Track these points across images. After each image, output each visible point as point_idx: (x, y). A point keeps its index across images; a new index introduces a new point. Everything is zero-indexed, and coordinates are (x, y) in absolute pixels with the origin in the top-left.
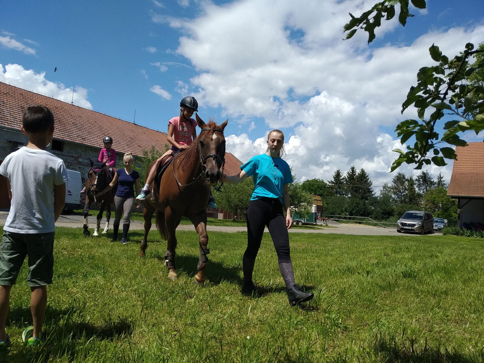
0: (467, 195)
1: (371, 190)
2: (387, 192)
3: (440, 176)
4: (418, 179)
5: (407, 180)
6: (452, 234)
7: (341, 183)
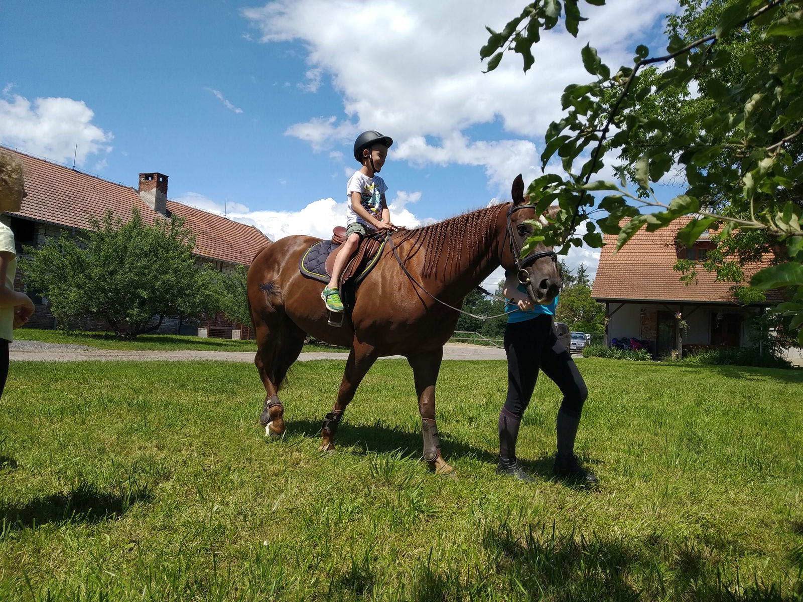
0: (619, 297)
3: (582, 268)
6: (596, 355)
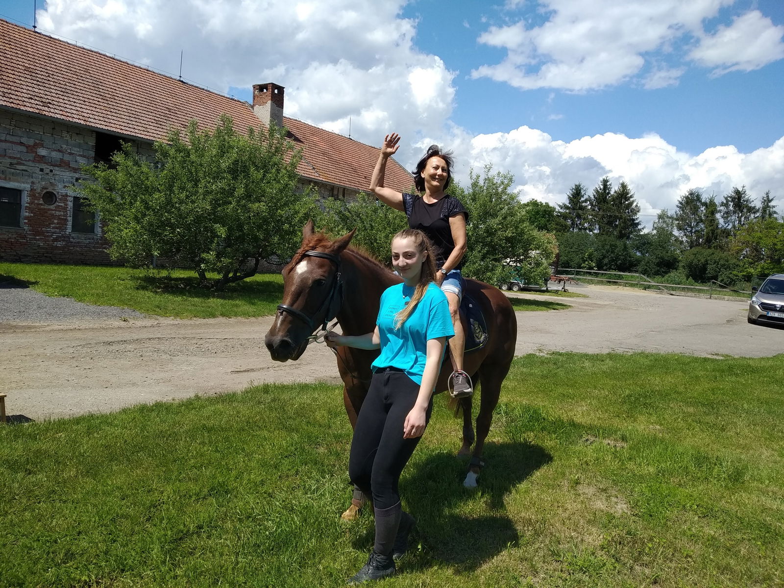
1: (636, 222)
2: (665, 225)
3: (768, 196)
4: (725, 202)
5: (705, 204)
7: (583, 208)
